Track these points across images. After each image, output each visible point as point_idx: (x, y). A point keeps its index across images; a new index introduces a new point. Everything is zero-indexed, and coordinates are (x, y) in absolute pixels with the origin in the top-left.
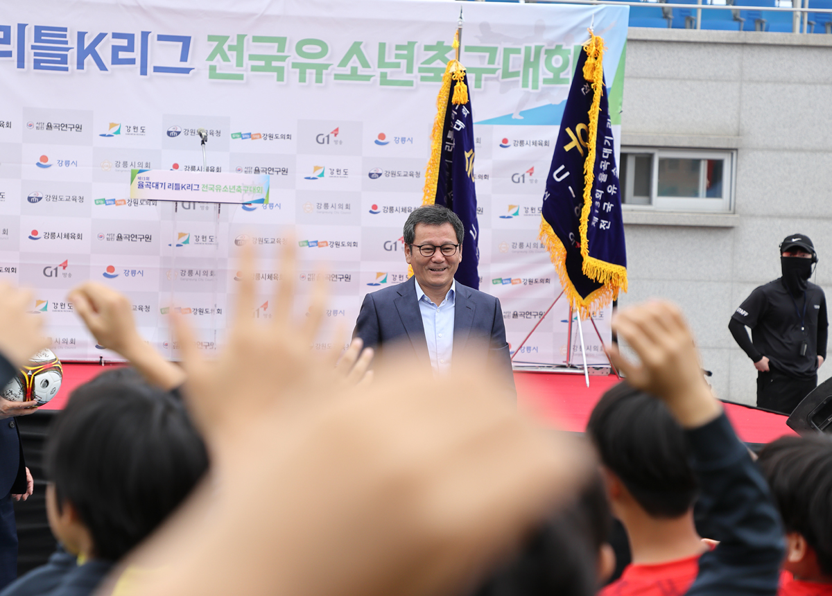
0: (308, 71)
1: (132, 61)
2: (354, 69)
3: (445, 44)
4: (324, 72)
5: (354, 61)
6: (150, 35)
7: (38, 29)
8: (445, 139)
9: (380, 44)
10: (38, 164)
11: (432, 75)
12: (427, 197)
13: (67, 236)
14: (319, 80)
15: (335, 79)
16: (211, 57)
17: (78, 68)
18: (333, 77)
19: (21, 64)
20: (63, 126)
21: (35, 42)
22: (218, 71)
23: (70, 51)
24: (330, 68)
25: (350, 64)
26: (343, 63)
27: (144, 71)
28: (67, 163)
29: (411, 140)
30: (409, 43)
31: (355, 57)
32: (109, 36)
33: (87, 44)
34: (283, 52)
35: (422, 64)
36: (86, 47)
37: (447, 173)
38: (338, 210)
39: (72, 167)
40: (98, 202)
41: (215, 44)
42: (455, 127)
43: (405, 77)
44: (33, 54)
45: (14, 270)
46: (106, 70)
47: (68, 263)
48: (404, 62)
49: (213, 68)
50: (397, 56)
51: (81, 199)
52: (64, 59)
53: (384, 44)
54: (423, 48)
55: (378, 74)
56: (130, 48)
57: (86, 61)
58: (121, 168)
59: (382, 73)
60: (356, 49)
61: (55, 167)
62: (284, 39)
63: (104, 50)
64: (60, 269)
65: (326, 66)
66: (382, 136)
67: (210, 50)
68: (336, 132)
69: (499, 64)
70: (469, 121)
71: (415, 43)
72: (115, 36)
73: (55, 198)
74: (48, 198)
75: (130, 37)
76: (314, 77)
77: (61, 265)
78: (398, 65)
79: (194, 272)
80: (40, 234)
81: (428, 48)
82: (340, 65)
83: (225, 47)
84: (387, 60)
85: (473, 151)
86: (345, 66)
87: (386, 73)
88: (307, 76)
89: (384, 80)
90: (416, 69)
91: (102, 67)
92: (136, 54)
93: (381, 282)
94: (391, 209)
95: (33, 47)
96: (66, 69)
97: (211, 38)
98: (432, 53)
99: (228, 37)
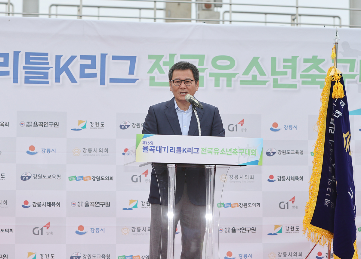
0: (221, 79)
1: (94, 75)
2: (254, 77)
3: (318, 58)
4: (233, 79)
5: (254, 71)
6: (107, 56)
7: (28, 55)
8: (328, 125)
9: (272, 58)
10: (28, 152)
11: (310, 80)
12: (316, 168)
13: (49, 204)
14: (229, 85)
15: (241, 84)
16: (151, 71)
17: (56, 82)
18: (239, 82)
19: (15, 80)
20: (45, 124)
21: (26, 64)
22: (156, 81)
23: (50, 69)
24: (237, 76)
25: (251, 73)
26: (246, 73)
27: (103, 83)
28: (49, 151)
29: (296, 127)
30: (292, 57)
31: (254, 68)
32: (78, 57)
33: (62, 64)
34: (203, 65)
35: (302, 72)
36: (61, 66)
37: (331, 150)
38: (245, 179)
39: (52, 153)
40: (71, 179)
41: (154, 61)
42: (335, 116)
43: (291, 81)
44: (24, 73)
45: (12, 230)
46: (76, 82)
47: (50, 225)
48: (289, 71)
49: (152, 79)
50: (285, 67)
51: (59, 177)
52: (46, 76)
53: (275, 58)
54: (302, 61)
55: (271, 80)
56: (93, 66)
57: (61, 76)
58: (87, 153)
59: (274, 79)
60: (255, 62)
61: (40, 155)
62: (203, 56)
63: (74, 68)
64: (45, 229)
65: (234, 75)
66: (275, 125)
67: (151, 65)
68: (242, 123)
69: (357, 71)
70: (345, 110)
71: (297, 57)
72: (82, 57)
73: (40, 176)
74: (35, 177)
75: (93, 58)
76: (225, 82)
77: (45, 226)
78: (285, 73)
79: (142, 229)
80: (31, 204)
81: (306, 61)
82: (244, 74)
83: (161, 63)
84: (277, 70)
85: (350, 133)
86: (247, 74)
87: (277, 79)
88: (221, 82)
89: (276, 84)
90: (298, 76)
91: (73, 80)
92: (97, 70)
93: (278, 232)
94: (284, 177)
95: (24, 68)
96: (47, 83)
97: (150, 57)
98: (309, 64)
99: (163, 56)
